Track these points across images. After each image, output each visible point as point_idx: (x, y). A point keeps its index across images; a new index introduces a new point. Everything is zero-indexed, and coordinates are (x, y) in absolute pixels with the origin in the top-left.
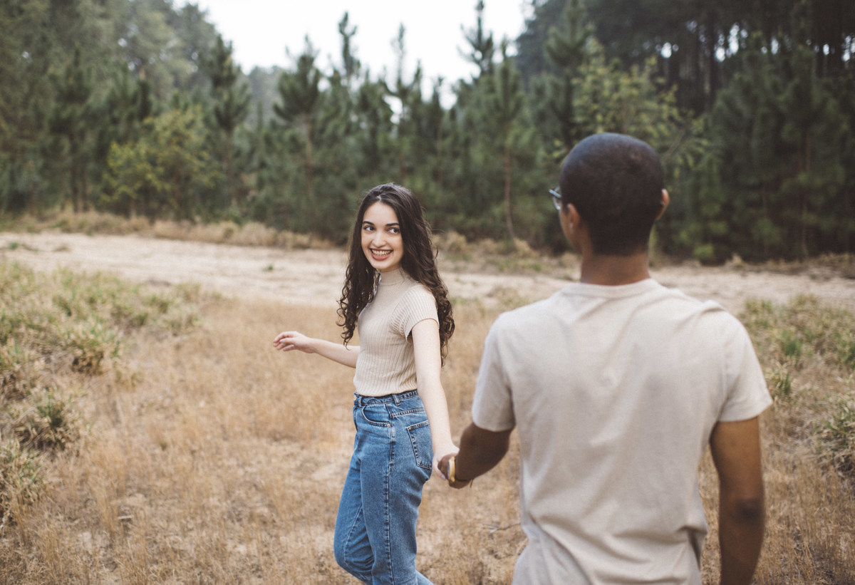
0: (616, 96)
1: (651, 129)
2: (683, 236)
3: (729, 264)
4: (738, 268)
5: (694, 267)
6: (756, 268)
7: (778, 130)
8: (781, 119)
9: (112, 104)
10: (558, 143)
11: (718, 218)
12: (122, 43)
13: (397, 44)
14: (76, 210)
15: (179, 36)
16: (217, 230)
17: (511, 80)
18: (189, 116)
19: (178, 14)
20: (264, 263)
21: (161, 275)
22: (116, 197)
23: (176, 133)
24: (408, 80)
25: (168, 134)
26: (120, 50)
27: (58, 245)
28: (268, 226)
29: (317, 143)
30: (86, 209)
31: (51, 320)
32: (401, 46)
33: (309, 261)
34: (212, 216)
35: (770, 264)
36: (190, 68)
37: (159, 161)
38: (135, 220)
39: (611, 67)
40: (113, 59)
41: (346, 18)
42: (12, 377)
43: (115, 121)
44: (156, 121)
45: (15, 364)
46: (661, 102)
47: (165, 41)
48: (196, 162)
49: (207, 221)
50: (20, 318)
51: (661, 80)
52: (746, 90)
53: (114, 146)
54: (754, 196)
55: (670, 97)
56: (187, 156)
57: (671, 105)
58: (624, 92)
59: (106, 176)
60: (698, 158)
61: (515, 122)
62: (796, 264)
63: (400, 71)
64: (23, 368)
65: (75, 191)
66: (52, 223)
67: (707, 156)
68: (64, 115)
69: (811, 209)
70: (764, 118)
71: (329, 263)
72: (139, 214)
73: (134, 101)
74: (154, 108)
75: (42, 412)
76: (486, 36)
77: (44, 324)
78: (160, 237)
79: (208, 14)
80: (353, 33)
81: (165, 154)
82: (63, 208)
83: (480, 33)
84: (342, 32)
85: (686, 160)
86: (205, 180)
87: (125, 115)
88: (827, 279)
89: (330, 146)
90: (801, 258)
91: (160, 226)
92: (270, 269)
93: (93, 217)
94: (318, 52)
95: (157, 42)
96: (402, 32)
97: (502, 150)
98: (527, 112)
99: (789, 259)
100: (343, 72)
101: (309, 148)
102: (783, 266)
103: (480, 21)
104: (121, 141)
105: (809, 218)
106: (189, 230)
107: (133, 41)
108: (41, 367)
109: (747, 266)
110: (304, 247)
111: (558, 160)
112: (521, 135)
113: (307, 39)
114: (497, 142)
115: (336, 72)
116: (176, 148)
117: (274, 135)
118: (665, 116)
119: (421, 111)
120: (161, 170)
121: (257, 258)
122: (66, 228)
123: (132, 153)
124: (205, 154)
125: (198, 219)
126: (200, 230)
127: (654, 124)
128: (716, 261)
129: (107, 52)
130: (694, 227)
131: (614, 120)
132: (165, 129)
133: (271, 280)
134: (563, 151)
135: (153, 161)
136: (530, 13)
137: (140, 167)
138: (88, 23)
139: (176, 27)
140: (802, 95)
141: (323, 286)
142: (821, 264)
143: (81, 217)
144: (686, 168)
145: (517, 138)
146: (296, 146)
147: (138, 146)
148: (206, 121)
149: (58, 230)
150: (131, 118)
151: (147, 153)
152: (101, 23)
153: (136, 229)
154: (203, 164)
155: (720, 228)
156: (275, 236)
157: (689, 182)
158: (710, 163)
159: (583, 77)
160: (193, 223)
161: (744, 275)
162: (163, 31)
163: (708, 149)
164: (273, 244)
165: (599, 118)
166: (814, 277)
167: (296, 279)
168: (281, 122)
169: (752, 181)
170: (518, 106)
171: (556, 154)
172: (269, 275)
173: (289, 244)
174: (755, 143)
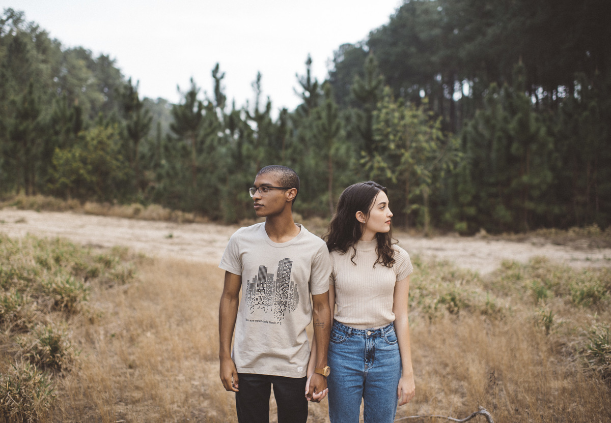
0: (402, 123)
1: (425, 145)
2: (448, 216)
3: (478, 235)
4: (484, 238)
5: (454, 237)
6: (496, 238)
7: (508, 147)
8: (510, 139)
9: (55, 121)
10: (363, 153)
11: (470, 204)
12: (56, 80)
13: (256, 85)
14: (27, 194)
15: (96, 76)
16: (129, 209)
17: (333, 111)
18: (110, 131)
19: (95, 62)
20: (166, 233)
21: (95, 240)
22: (58, 185)
23: (100, 142)
24: (262, 109)
25: (95, 142)
26: (54, 84)
27: (17, 218)
28: (164, 207)
29: (200, 151)
30: (34, 194)
31: (36, 274)
32: (259, 87)
33: (195, 231)
34: (125, 199)
35: (505, 235)
36: (102, 98)
37: (89, 161)
38: (70, 202)
39: (398, 104)
40: (50, 91)
41: (217, 67)
42: (15, 316)
43: (57, 133)
44: (86, 133)
45: (17, 306)
46: (431, 127)
47: (86, 80)
48: (114, 162)
49: (122, 203)
50: (13, 272)
51: (431, 113)
52: (487, 121)
53: (57, 150)
54: (494, 190)
55: (438, 124)
56: (108, 158)
57: (438, 129)
58: (408, 120)
59: (50, 171)
60: (456, 164)
61: (335, 140)
62: (521, 235)
63: (257, 103)
64: (22, 309)
65: (27, 181)
66: (11, 202)
67: (462, 164)
68: (21, 128)
69: (531, 199)
70: (500, 139)
71: (209, 232)
72: (73, 198)
73: (70, 119)
74: (84, 125)
75: (44, 342)
76: (313, 81)
77: (32, 276)
78: (88, 213)
79: (115, 62)
80: (222, 77)
81: (93, 156)
82: (18, 192)
83: (309, 79)
84: (214, 76)
85: (448, 166)
86: (120, 175)
87: (64, 129)
88: (543, 245)
89: (209, 153)
90: (524, 231)
91: (89, 206)
92: (171, 237)
93: (40, 199)
94: (199, 89)
95: (80, 80)
96: (259, 77)
97: (326, 157)
98: (343, 133)
99: (517, 232)
100: (215, 103)
101: (194, 155)
102: (513, 237)
103: (309, 72)
104: (62, 147)
105: (529, 205)
106: (109, 209)
107: (64, 79)
108: (35, 308)
109: (490, 237)
110: (190, 222)
111: (364, 165)
112: (340, 148)
113: (192, 80)
114: (323, 152)
115: (210, 103)
116: (101, 153)
117: (170, 145)
118: (434, 136)
119: (272, 130)
120: (90, 167)
121: (158, 229)
122: (21, 206)
123: (70, 155)
124: (120, 157)
125: (115, 201)
126: (117, 209)
127: (427, 141)
128: (470, 233)
129: (46, 86)
130: (454, 210)
131: (401, 139)
132: (93, 139)
133: (172, 244)
134: (367, 159)
135: (84, 161)
136: (332, 67)
137: (75, 165)
138: (33, 67)
139: (94, 70)
140: (523, 125)
141: (209, 249)
142: (538, 235)
143: (32, 199)
144: (448, 171)
145: (337, 149)
146: (185, 153)
147: (74, 150)
148: (121, 134)
149: (15, 207)
150: (68, 131)
151: (80, 156)
152: (43, 66)
153: (71, 208)
154: (118, 164)
155: (472, 211)
156: (170, 214)
157: (450, 181)
158: (464, 168)
159: (380, 110)
160: (112, 204)
161: (488, 243)
162: (84, 73)
163: (462, 159)
164: (168, 219)
165: (391, 137)
166: (534, 244)
167: (189, 244)
168: (174, 136)
169: (492, 180)
170: (338, 128)
171: (362, 161)
172: (170, 241)
173: (180, 219)
174: (493, 155)
